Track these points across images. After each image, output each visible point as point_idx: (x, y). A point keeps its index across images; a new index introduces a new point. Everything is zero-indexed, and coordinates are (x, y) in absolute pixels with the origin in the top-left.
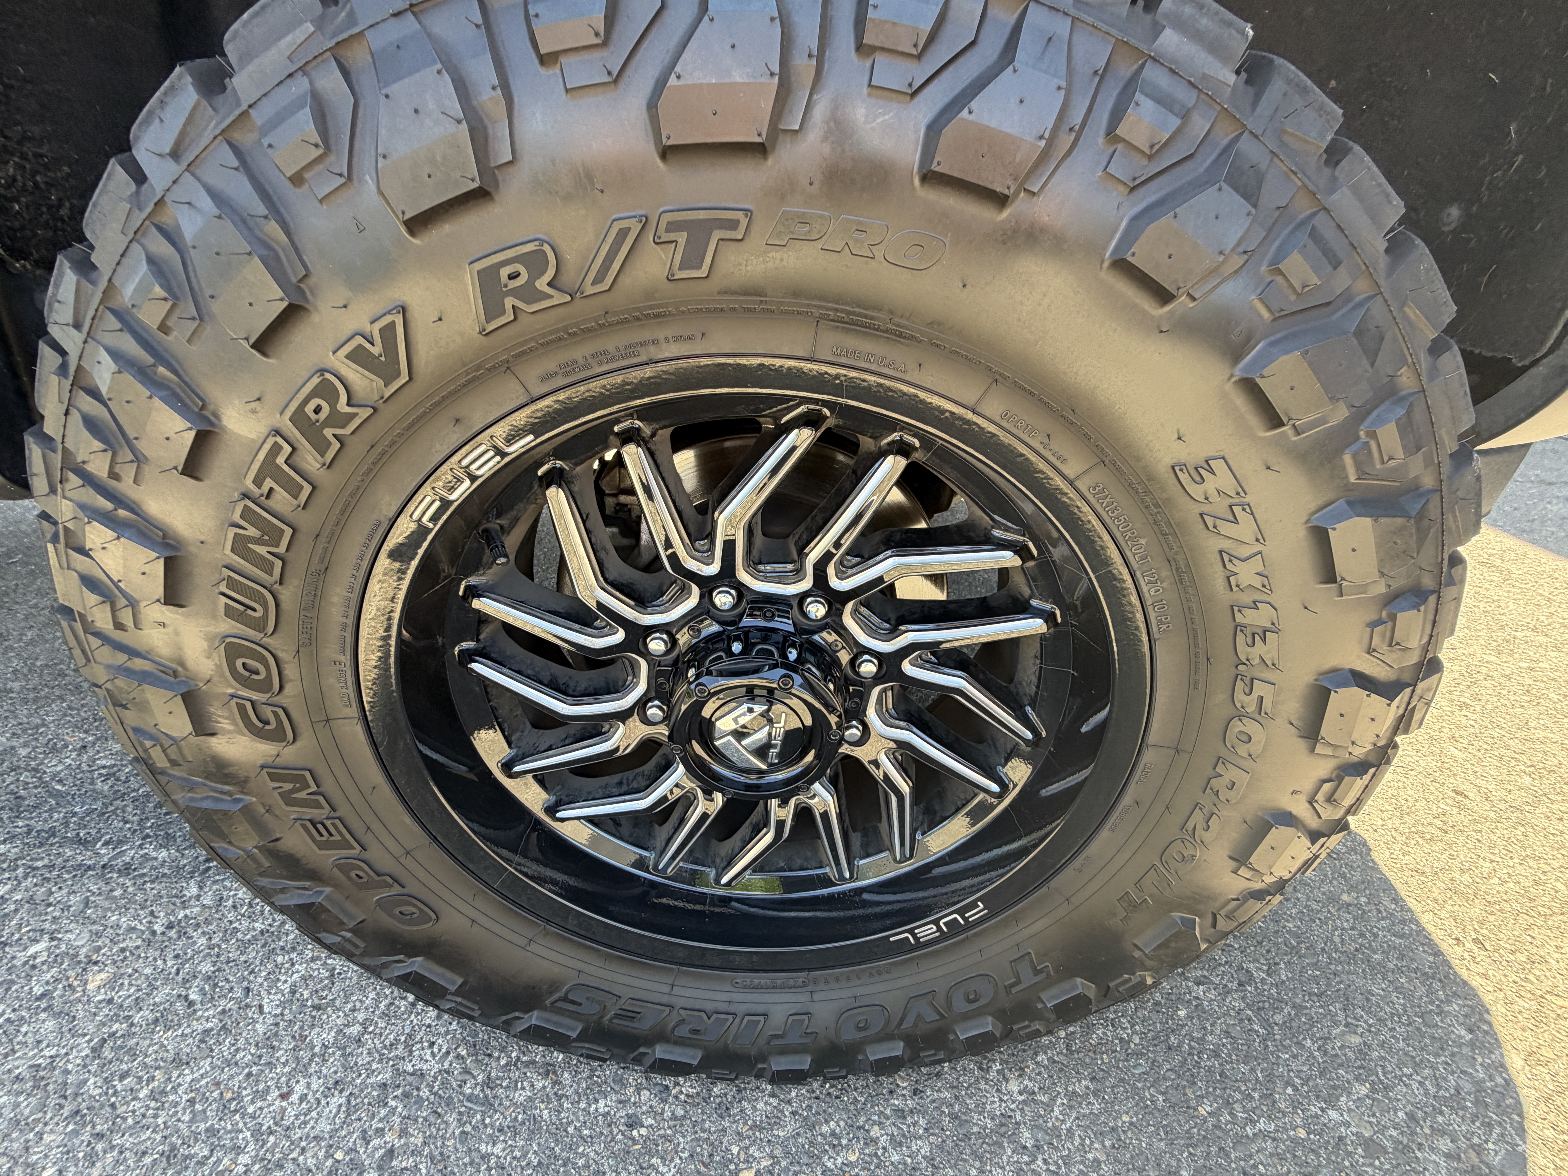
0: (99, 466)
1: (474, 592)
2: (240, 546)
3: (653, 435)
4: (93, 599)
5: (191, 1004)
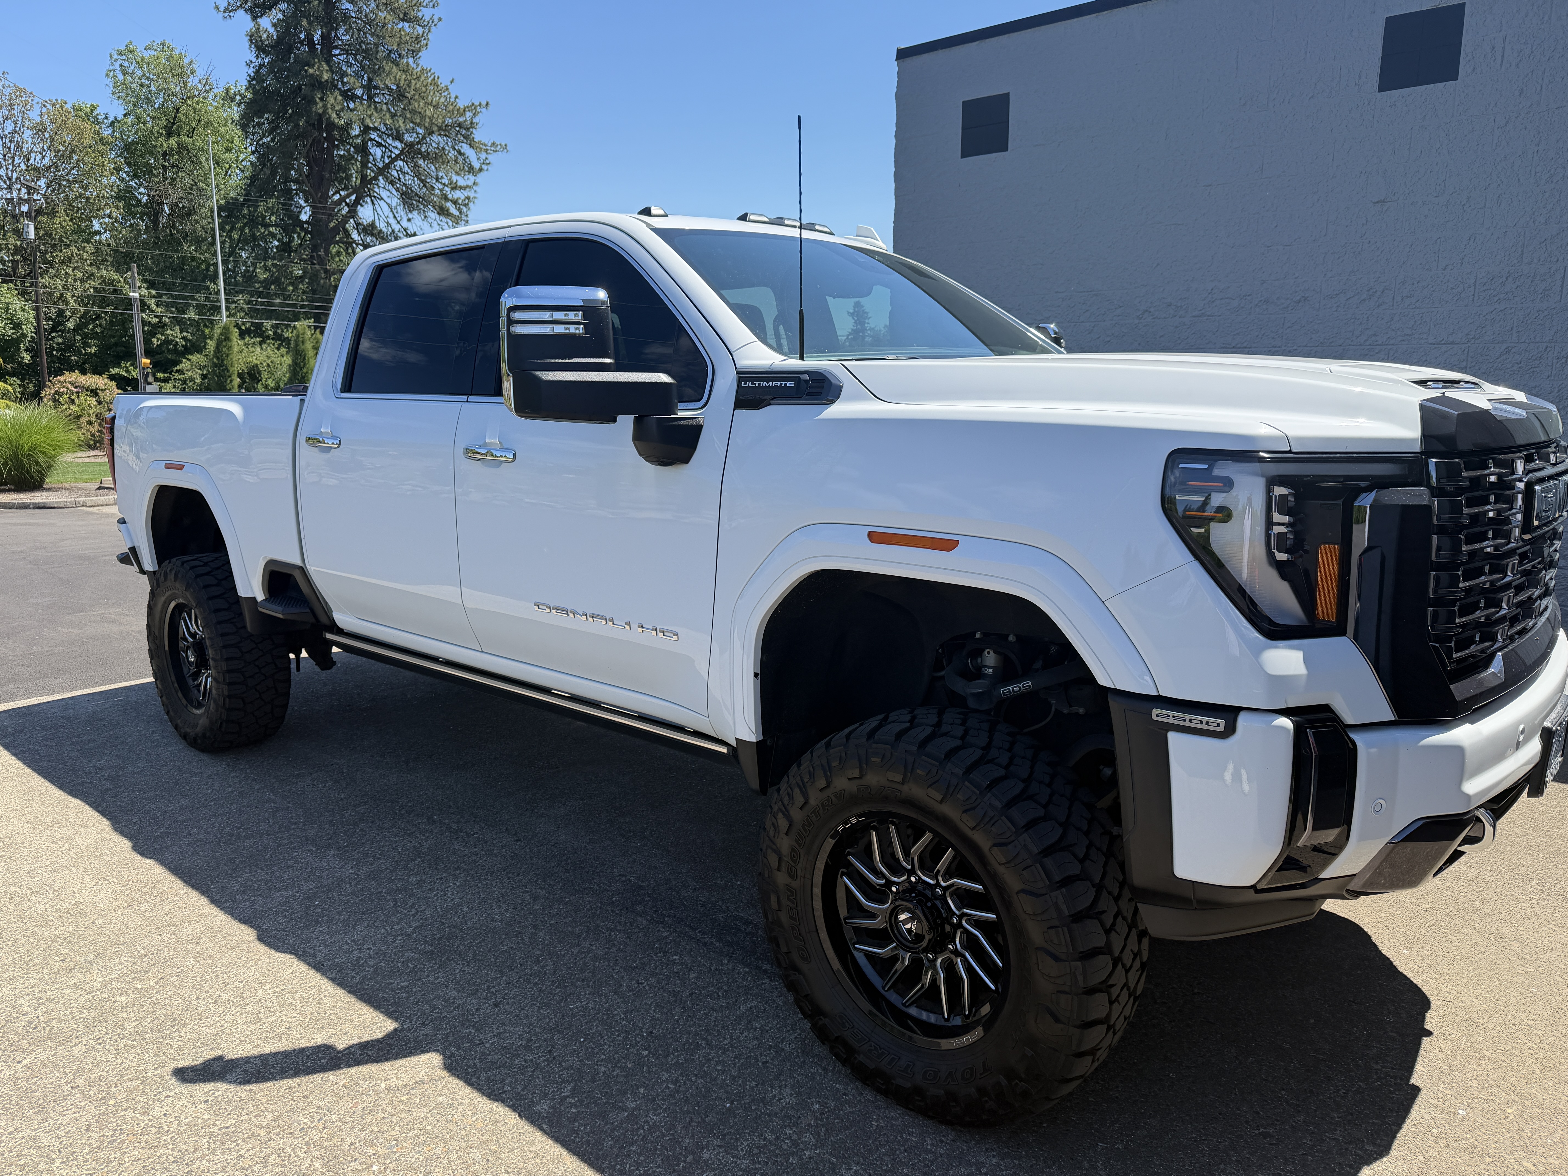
0: (786, 802)
1: (849, 854)
2: (803, 826)
3: (899, 823)
4: (772, 828)
5: (719, 996)
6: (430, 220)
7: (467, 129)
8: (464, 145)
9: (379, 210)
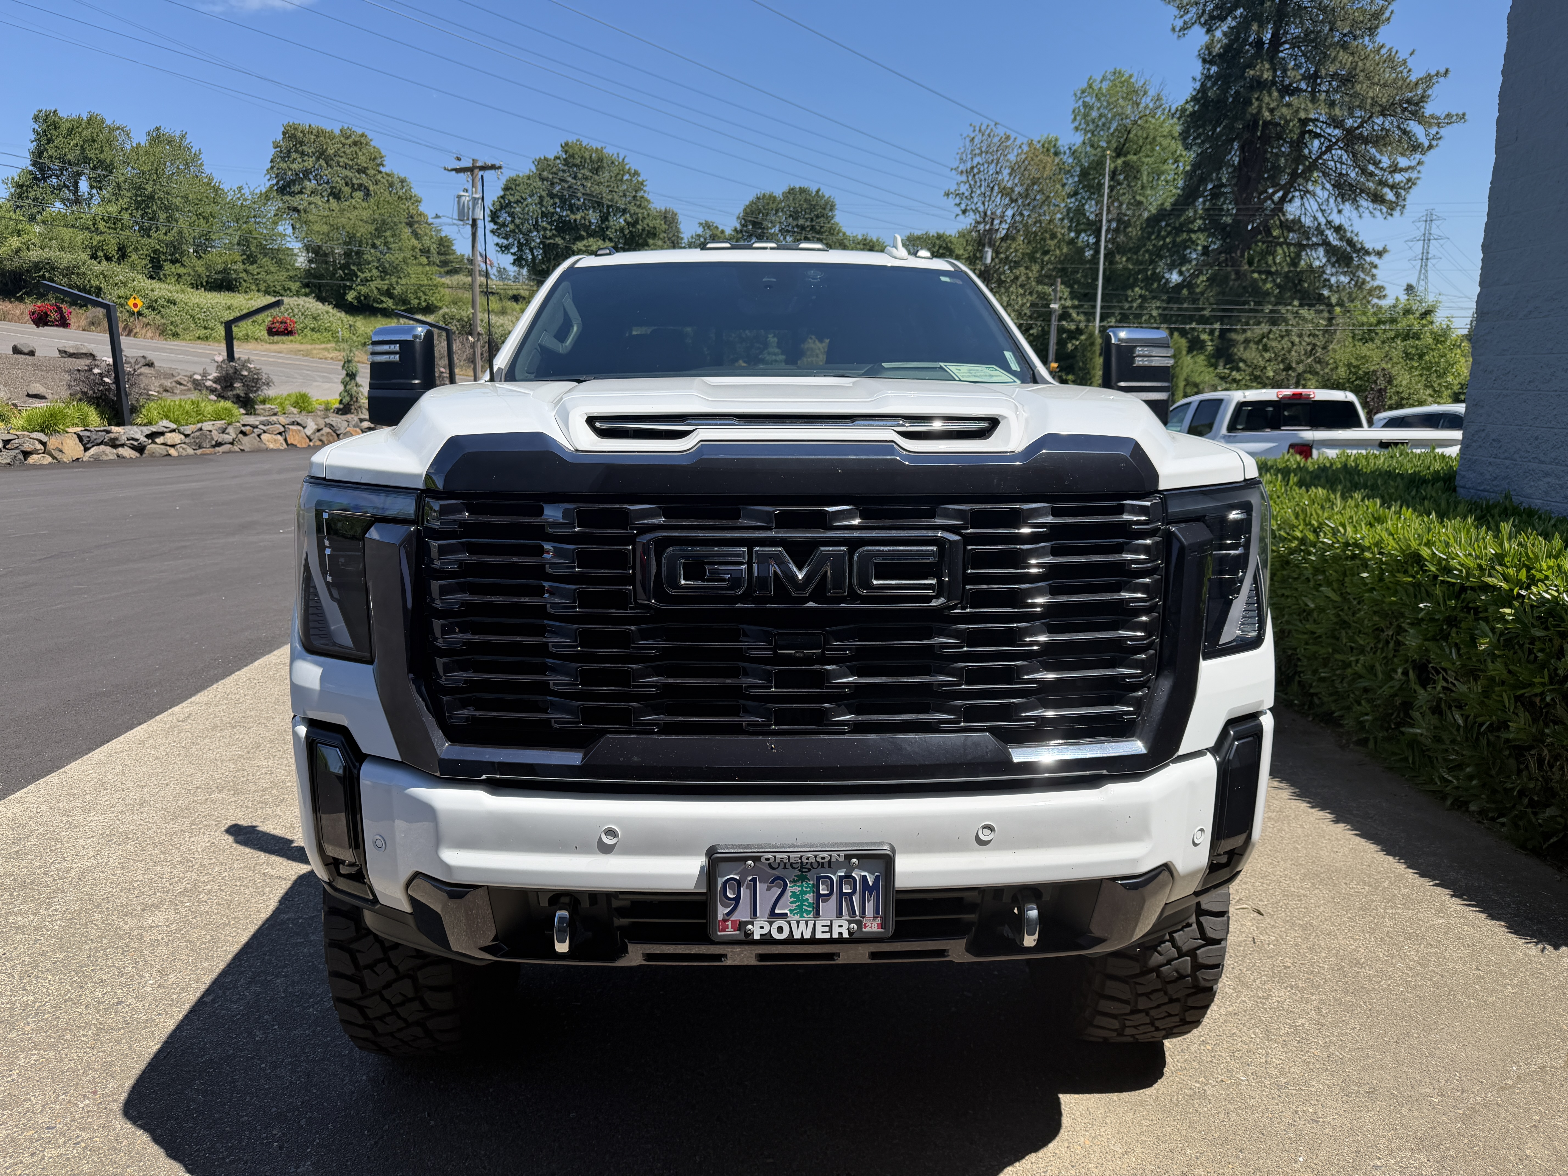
6: (1361, 209)
7: (1417, 104)
8: (1412, 123)
9: (1307, 205)
